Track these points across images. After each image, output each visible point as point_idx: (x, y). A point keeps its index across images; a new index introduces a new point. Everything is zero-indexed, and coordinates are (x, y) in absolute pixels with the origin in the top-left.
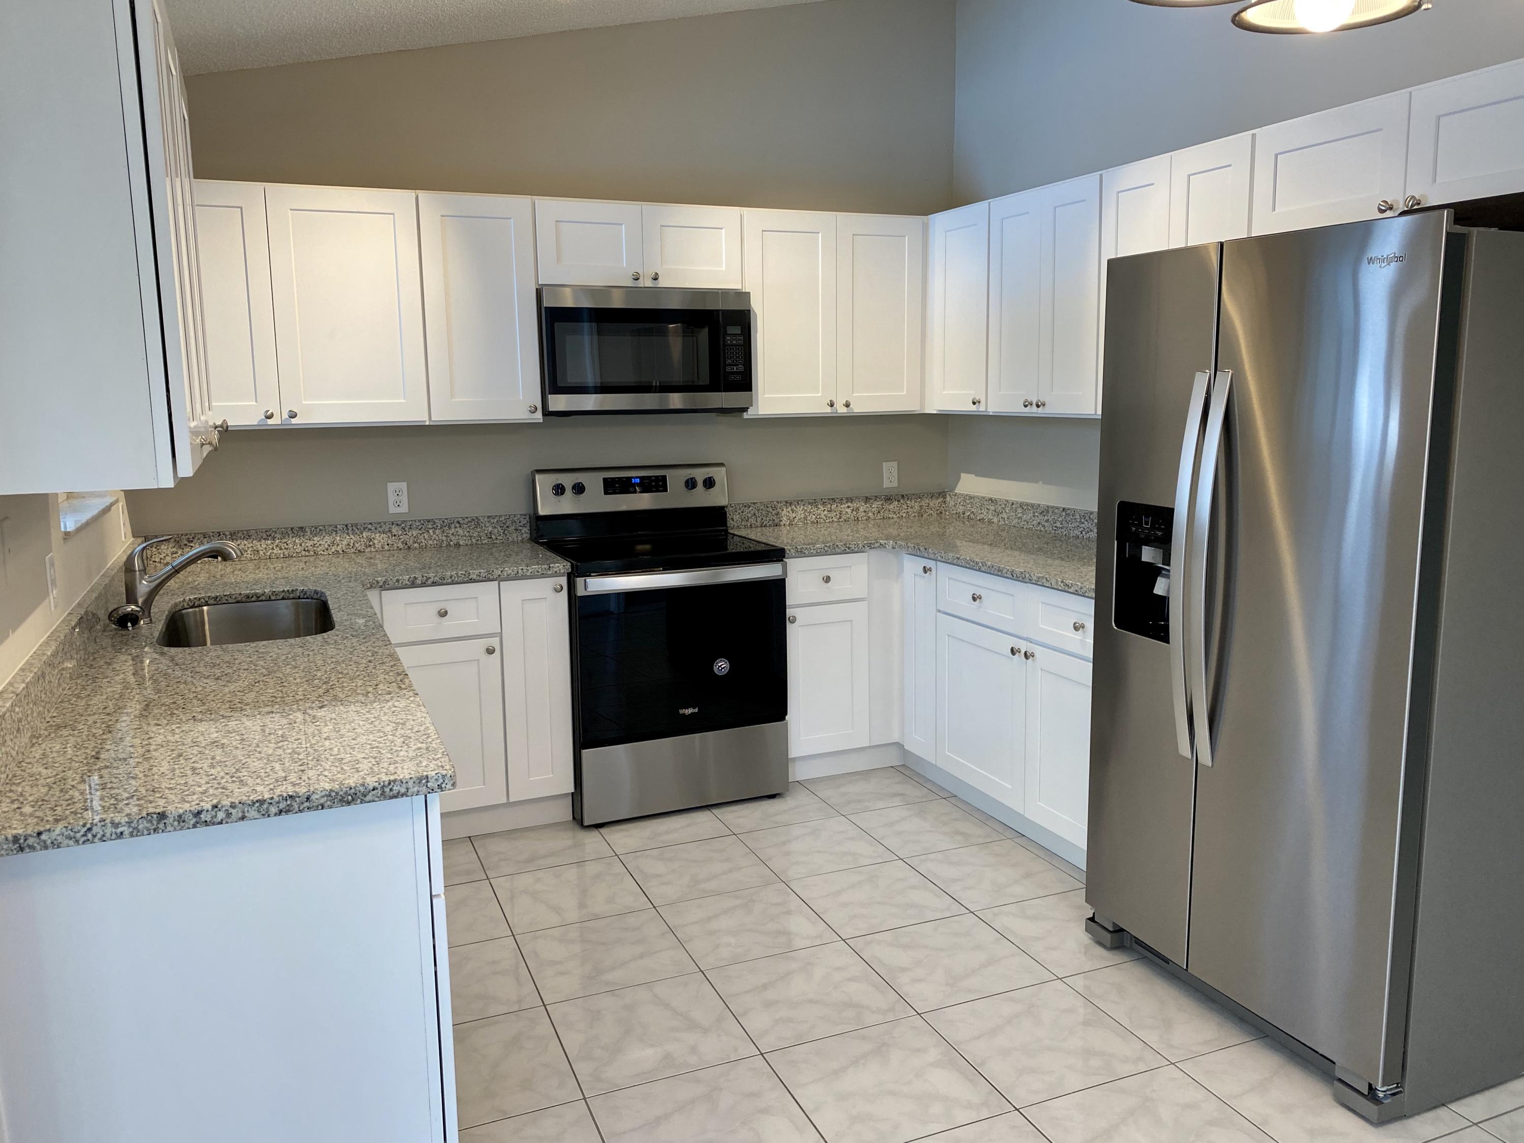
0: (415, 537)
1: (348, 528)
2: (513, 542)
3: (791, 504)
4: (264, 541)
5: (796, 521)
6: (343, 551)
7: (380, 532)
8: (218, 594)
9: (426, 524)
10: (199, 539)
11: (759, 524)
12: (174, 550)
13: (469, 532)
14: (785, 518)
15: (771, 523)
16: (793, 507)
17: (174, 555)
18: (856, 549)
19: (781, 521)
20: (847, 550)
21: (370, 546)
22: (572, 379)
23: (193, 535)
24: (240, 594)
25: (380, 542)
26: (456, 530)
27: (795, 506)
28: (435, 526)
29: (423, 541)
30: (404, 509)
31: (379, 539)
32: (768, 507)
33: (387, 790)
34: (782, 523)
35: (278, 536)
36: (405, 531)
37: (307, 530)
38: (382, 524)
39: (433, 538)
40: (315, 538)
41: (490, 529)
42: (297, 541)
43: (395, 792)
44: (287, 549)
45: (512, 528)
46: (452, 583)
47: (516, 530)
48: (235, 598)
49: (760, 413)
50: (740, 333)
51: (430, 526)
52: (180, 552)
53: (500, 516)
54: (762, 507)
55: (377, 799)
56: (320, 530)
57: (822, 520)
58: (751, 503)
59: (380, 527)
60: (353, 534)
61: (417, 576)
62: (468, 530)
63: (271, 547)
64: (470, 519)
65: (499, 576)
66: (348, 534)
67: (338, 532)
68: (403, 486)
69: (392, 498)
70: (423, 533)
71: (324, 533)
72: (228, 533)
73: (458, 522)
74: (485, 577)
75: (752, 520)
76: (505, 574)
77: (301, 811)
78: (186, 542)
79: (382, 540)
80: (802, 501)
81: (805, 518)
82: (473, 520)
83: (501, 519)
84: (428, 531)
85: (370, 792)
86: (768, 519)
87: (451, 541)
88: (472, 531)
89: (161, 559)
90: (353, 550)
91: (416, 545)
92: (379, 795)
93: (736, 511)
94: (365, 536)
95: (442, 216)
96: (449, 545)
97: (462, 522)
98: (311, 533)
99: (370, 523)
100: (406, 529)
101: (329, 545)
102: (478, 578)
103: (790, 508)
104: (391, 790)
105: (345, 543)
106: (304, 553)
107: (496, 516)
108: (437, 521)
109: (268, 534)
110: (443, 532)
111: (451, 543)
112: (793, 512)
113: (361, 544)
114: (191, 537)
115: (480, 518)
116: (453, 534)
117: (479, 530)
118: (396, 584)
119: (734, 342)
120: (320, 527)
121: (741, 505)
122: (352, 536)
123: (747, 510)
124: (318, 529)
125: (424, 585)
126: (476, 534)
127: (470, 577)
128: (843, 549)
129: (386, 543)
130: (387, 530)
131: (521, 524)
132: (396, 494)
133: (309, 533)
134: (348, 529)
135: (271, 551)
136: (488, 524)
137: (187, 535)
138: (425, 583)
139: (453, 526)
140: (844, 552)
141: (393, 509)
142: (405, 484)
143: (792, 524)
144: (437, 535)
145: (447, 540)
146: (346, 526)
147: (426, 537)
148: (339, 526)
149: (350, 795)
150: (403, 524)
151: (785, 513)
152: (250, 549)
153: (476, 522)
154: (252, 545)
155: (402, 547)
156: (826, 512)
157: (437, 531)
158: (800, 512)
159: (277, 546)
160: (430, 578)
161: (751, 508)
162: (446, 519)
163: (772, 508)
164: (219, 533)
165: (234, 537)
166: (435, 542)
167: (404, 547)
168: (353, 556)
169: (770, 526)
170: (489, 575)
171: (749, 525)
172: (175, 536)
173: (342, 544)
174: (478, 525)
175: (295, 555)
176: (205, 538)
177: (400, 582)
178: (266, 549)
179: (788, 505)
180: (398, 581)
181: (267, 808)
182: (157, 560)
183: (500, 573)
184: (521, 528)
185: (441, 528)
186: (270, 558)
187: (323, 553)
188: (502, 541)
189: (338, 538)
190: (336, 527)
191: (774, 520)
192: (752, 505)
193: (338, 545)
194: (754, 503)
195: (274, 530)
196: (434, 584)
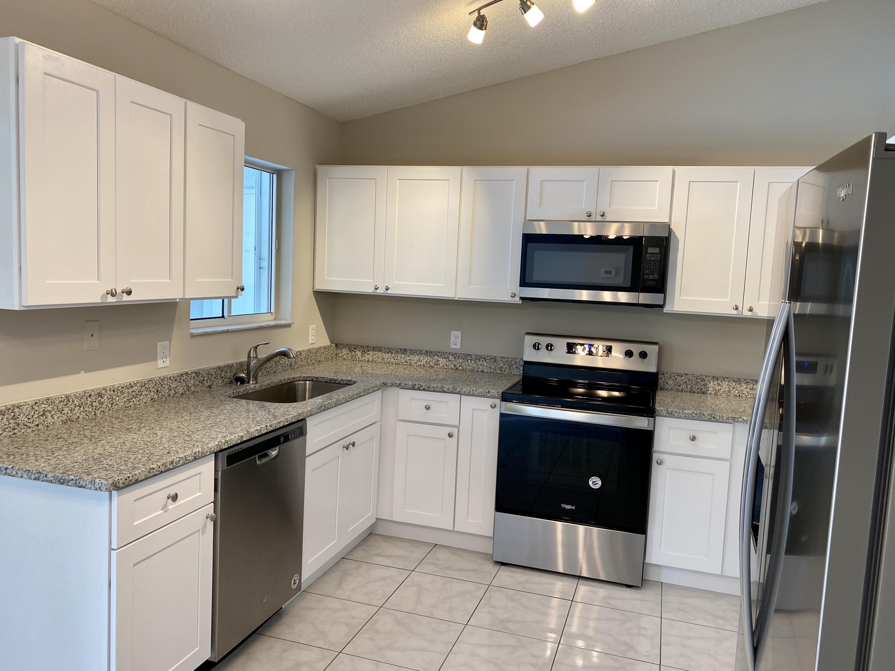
0: (461, 363)
1: (429, 353)
2: (514, 375)
3: (717, 379)
4: (387, 354)
5: (720, 392)
6: (424, 365)
7: (443, 358)
8: (318, 376)
9: (467, 357)
10: (359, 348)
11: (688, 390)
12: (348, 352)
13: (490, 365)
14: (711, 389)
15: (699, 390)
16: (719, 382)
17: (348, 355)
18: (721, 420)
19: (708, 390)
20: (712, 419)
21: (437, 364)
22: (536, 278)
23: (357, 346)
24: (327, 378)
25: (442, 363)
26: (483, 362)
27: (721, 381)
28: (472, 358)
29: (464, 366)
30: (458, 346)
31: (442, 361)
32: (697, 379)
33: (78, 482)
34: (708, 392)
35: (394, 352)
36: (456, 359)
37: (408, 351)
38: (445, 353)
39: (470, 365)
40: (411, 356)
41: (502, 365)
42: (402, 356)
43: (81, 484)
44: (397, 360)
45: (514, 366)
46: (434, 391)
47: (517, 367)
48: (325, 380)
49: (675, 310)
50: (658, 252)
51: (469, 359)
52: (350, 354)
53: (508, 358)
54: (693, 378)
55: (73, 485)
56: (414, 352)
57: (744, 395)
58: (684, 374)
59: (443, 355)
60: (429, 357)
61: (416, 384)
62: (489, 363)
63: (390, 357)
64: (491, 357)
65: (460, 391)
66: (427, 356)
67: (422, 354)
68: (459, 333)
69: (453, 339)
70: (465, 361)
71: (416, 354)
72: (372, 347)
73: (485, 358)
74: (452, 391)
75: (683, 386)
76: (463, 391)
77: (43, 481)
78: (353, 349)
79: (443, 362)
80: (727, 378)
81: (729, 391)
82: (493, 358)
83: (509, 360)
84: (468, 361)
85: (70, 481)
86: (697, 387)
87: (480, 368)
88: (491, 365)
89: (342, 356)
90: (428, 366)
91: (461, 368)
92: (74, 483)
93: (671, 378)
94: (435, 359)
95: (475, 180)
96: (478, 371)
97: (486, 358)
98: (410, 353)
99: (439, 352)
100: (456, 358)
101: (417, 361)
102: (448, 391)
103: (716, 382)
104: (79, 483)
105: (425, 361)
106: (405, 363)
107: (506, 358)
108: (473, 356)
109: (390, 351)
110: (476, 362)
111: (479, 370)
112: (719, 386)
113: (433, 363)
114: (356, 347)
115: (497, 357)
116: (481, 365)
117: (495, 364)
118: (405, 386)
119: (653, 258)
120: (414, 351)
121: (676, 374)
122: (429, 358)
123: (679, 378)
124: (413, 352)
125: (419, 389)
126: (493, 367)
127: (444, 390)
128: (708, 417)
129: (445, 364)
130: (446, 357)
131: (520, 365)
132: (455, 338)
133: (408, 353)
134: (427, 354)
135: (390, 360)
136: (501, 362)
137: (354, 345)
138: (419, 388)
139: (481, 360)
140: (709, 420)
141: (452, 346)
142: (460, 333)
143: (717, 394)
144: (472, 364)
145: (477, 368)
146: (427, 352)
147: (466, 364)
148: (423, 351)
149: (62, 479)
150: (456, 355)
151: (712, 386)
152: (381, 357)
153: (494, 359)
154: (381, 355)
155: (453, 368)
156: (748, 390)
157: (473, 362)
158: (725, 386)
159: (393, 357)
160: (423, 386)
161: (683, 378)
162: (478, 355)
163: (701, 379)
164: (368, 346)
165: (374, 350)
166: (471, 368)
167: (454, 368)
168: (428, 369)
169: (698, 393)
170: (454, 390)
171: (680, 389)
172: (349, 345)
173: (423, 361)
174: (495, 361)
175: (400, 363)
176: (362, 348)
177: (407, 385)
178: (388, 358)
179: (715, 380)
180: (406, 384)
181: (31, 475)
182: (340, 356)
183: (460, 390)
184: (520, 367)
185: (475, 360)
186: (389, 363)
187: (414, 365)
188: (507, 373)
189: (422, 358)
190: (422, 352)
191: (702, 389)
192: (684, 375)
193: (421, 361)
194: (686, 374)
195: (392, 349)
196: (424, 390)
